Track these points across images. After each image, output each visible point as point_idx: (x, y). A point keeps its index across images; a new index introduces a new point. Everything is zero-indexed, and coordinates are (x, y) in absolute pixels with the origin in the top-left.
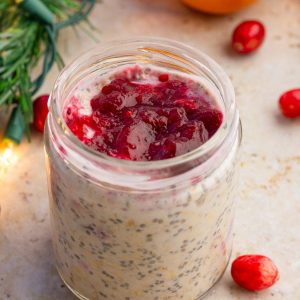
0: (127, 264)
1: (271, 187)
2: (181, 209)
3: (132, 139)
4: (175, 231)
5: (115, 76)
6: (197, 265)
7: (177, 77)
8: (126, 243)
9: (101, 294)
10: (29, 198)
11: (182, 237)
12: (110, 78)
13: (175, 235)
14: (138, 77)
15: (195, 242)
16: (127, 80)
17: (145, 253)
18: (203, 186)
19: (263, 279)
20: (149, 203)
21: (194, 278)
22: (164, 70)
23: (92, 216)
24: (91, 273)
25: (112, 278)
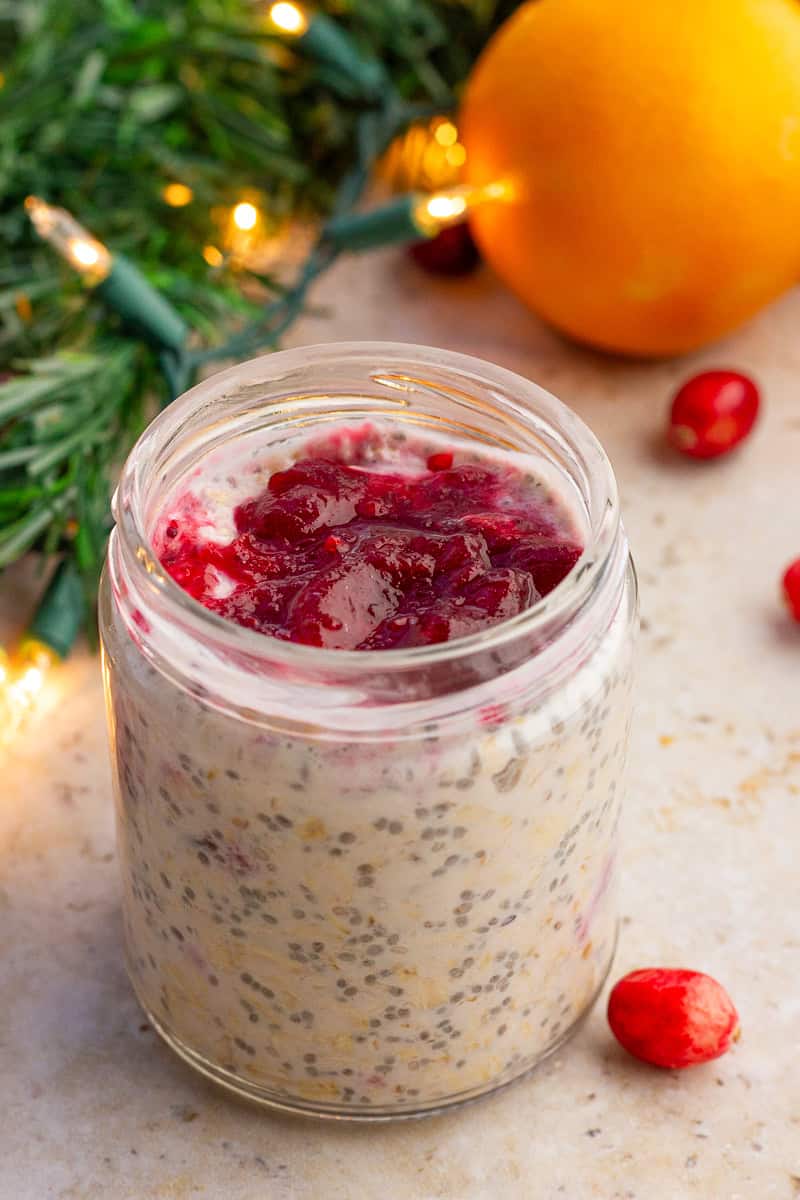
0: (307, 950)
1: (741, 803)
2: (449, 795)
3: (333, 605)
4: (436, 861)
5: (310, 450)
6: (504, 972)
7: (476, 458)
8: (304, 888)
9: (242, 1045)
10: (77, 798)
11: (457, 880)
12: (295, 456)
13: (437, 873)
14: (370, 454)
15: (495, 900)
16: (339, 462)
17: (356, 920)
18: (515, 735)
19: (694, 1035)
20: (364, 773)
21: (495, 1011)
22: (442, 442)
23: (213, 808)
24: (214, 981)
25: (269, 994)
